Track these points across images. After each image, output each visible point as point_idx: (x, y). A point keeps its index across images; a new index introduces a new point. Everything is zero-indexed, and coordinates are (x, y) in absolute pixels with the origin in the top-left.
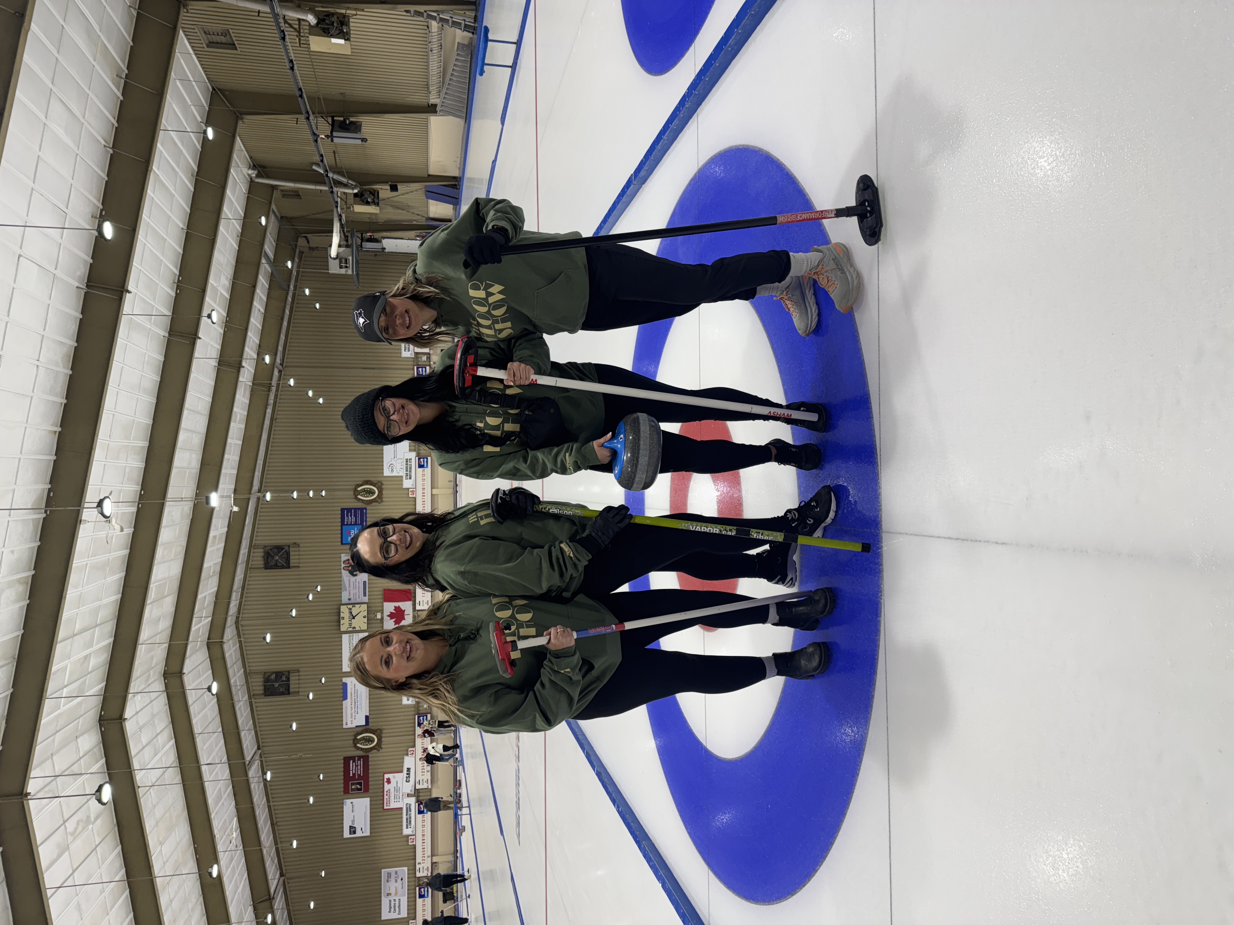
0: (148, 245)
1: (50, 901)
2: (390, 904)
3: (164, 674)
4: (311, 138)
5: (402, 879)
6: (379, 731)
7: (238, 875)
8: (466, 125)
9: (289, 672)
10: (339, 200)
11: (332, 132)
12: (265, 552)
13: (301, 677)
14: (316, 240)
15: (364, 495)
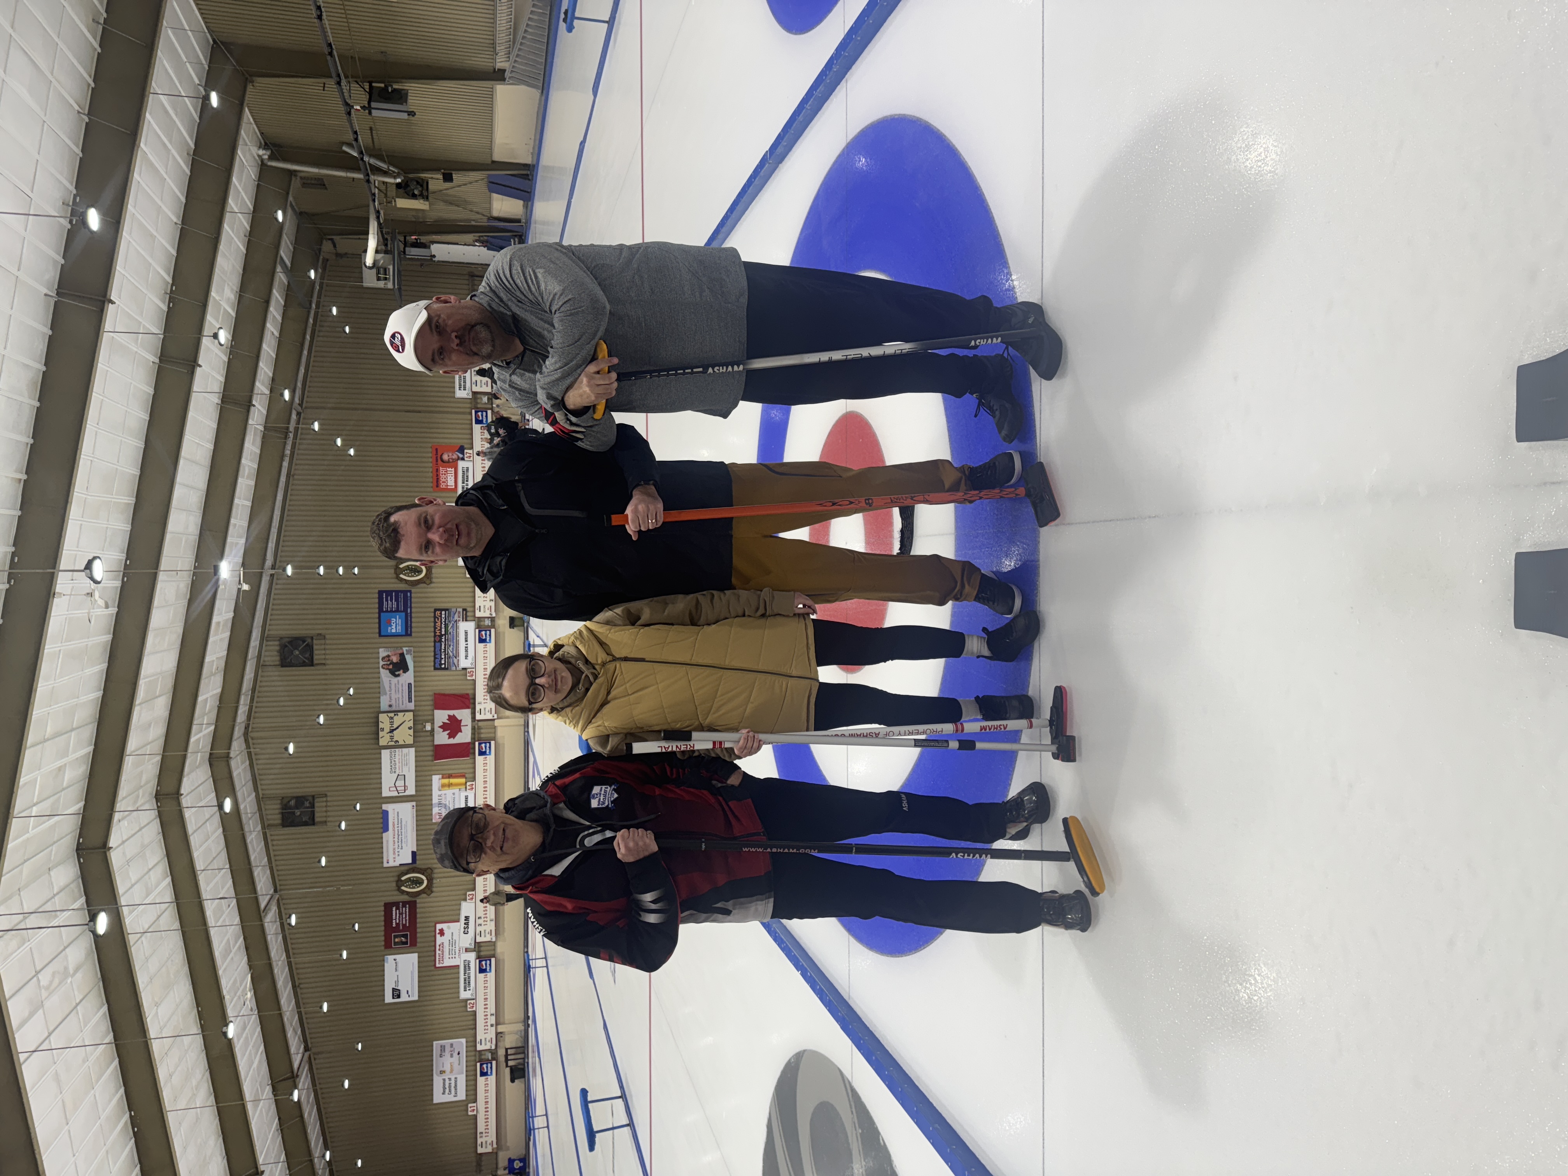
0: (134, 243)
1: (23, 1067)
2: (444, 1084)
3: (156, 795)
4: (342, 109)
5: (459, 1054)
6: (429, 871)
7: (253, 1047)
8: (543, 98)
9: (313, 797)
10: (377, 190)
11: (369, 102)
12: (280, 645)
13: (329, 804)
14: (345, 244)
15: (408, 573)
